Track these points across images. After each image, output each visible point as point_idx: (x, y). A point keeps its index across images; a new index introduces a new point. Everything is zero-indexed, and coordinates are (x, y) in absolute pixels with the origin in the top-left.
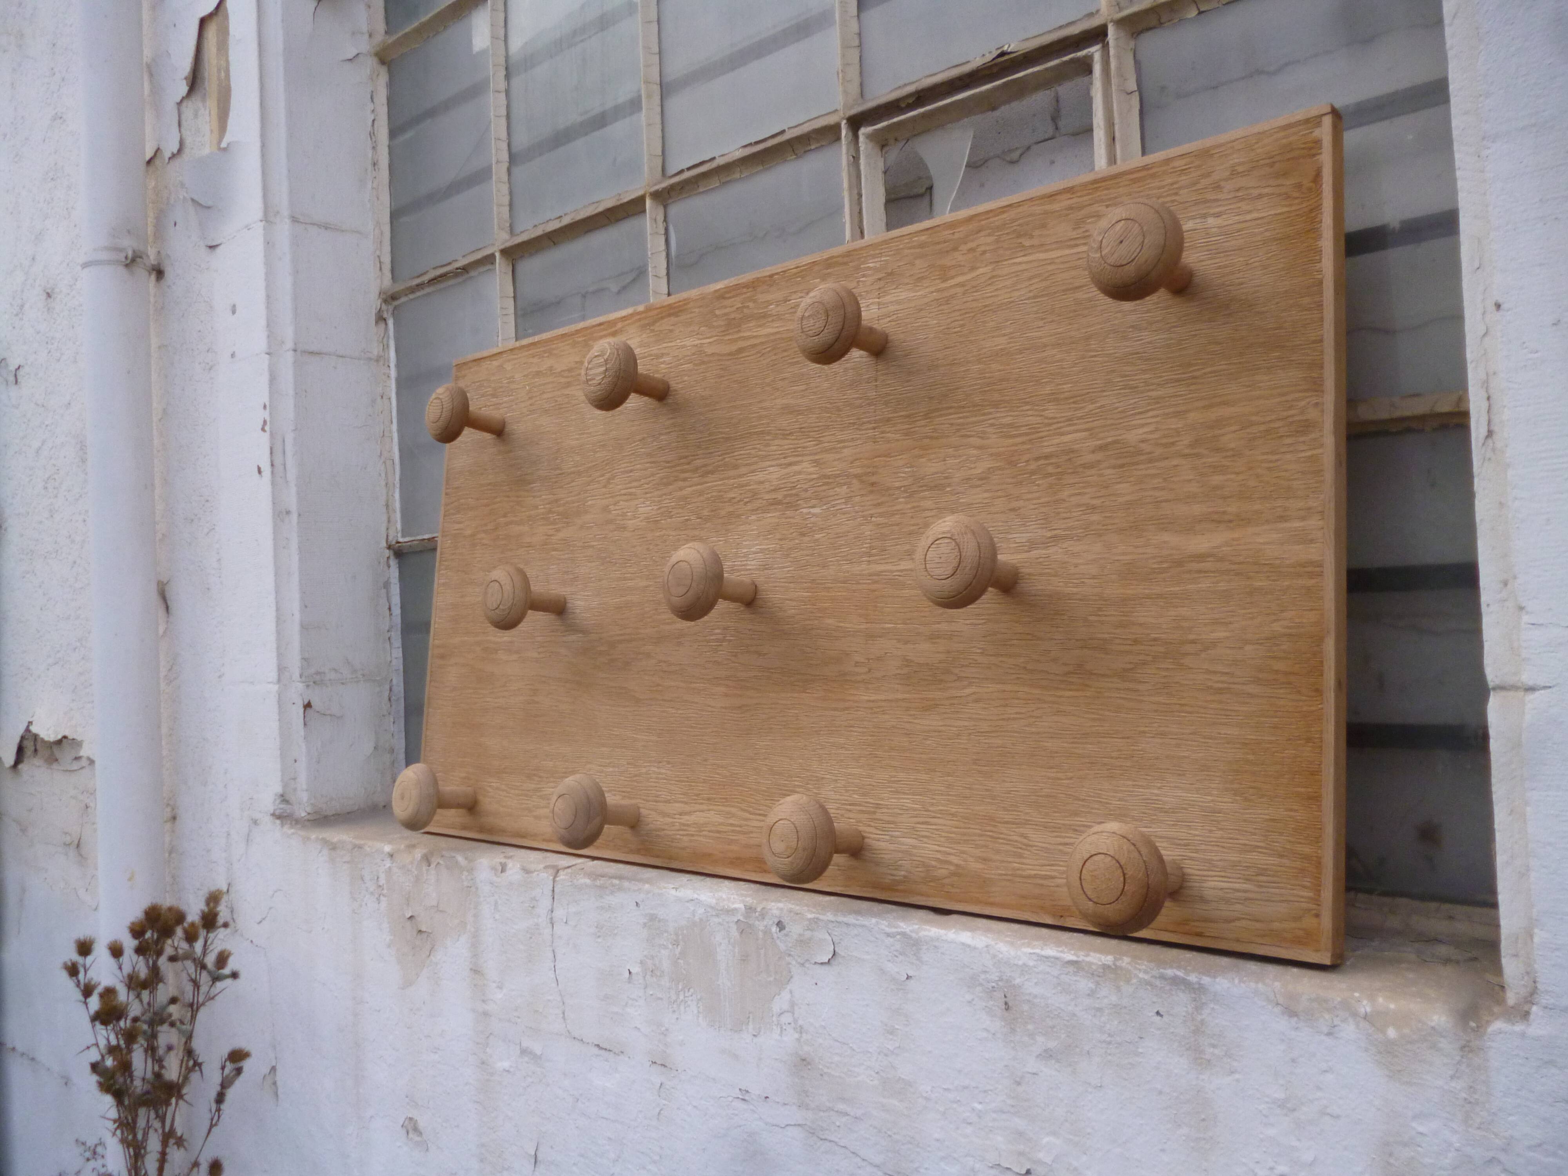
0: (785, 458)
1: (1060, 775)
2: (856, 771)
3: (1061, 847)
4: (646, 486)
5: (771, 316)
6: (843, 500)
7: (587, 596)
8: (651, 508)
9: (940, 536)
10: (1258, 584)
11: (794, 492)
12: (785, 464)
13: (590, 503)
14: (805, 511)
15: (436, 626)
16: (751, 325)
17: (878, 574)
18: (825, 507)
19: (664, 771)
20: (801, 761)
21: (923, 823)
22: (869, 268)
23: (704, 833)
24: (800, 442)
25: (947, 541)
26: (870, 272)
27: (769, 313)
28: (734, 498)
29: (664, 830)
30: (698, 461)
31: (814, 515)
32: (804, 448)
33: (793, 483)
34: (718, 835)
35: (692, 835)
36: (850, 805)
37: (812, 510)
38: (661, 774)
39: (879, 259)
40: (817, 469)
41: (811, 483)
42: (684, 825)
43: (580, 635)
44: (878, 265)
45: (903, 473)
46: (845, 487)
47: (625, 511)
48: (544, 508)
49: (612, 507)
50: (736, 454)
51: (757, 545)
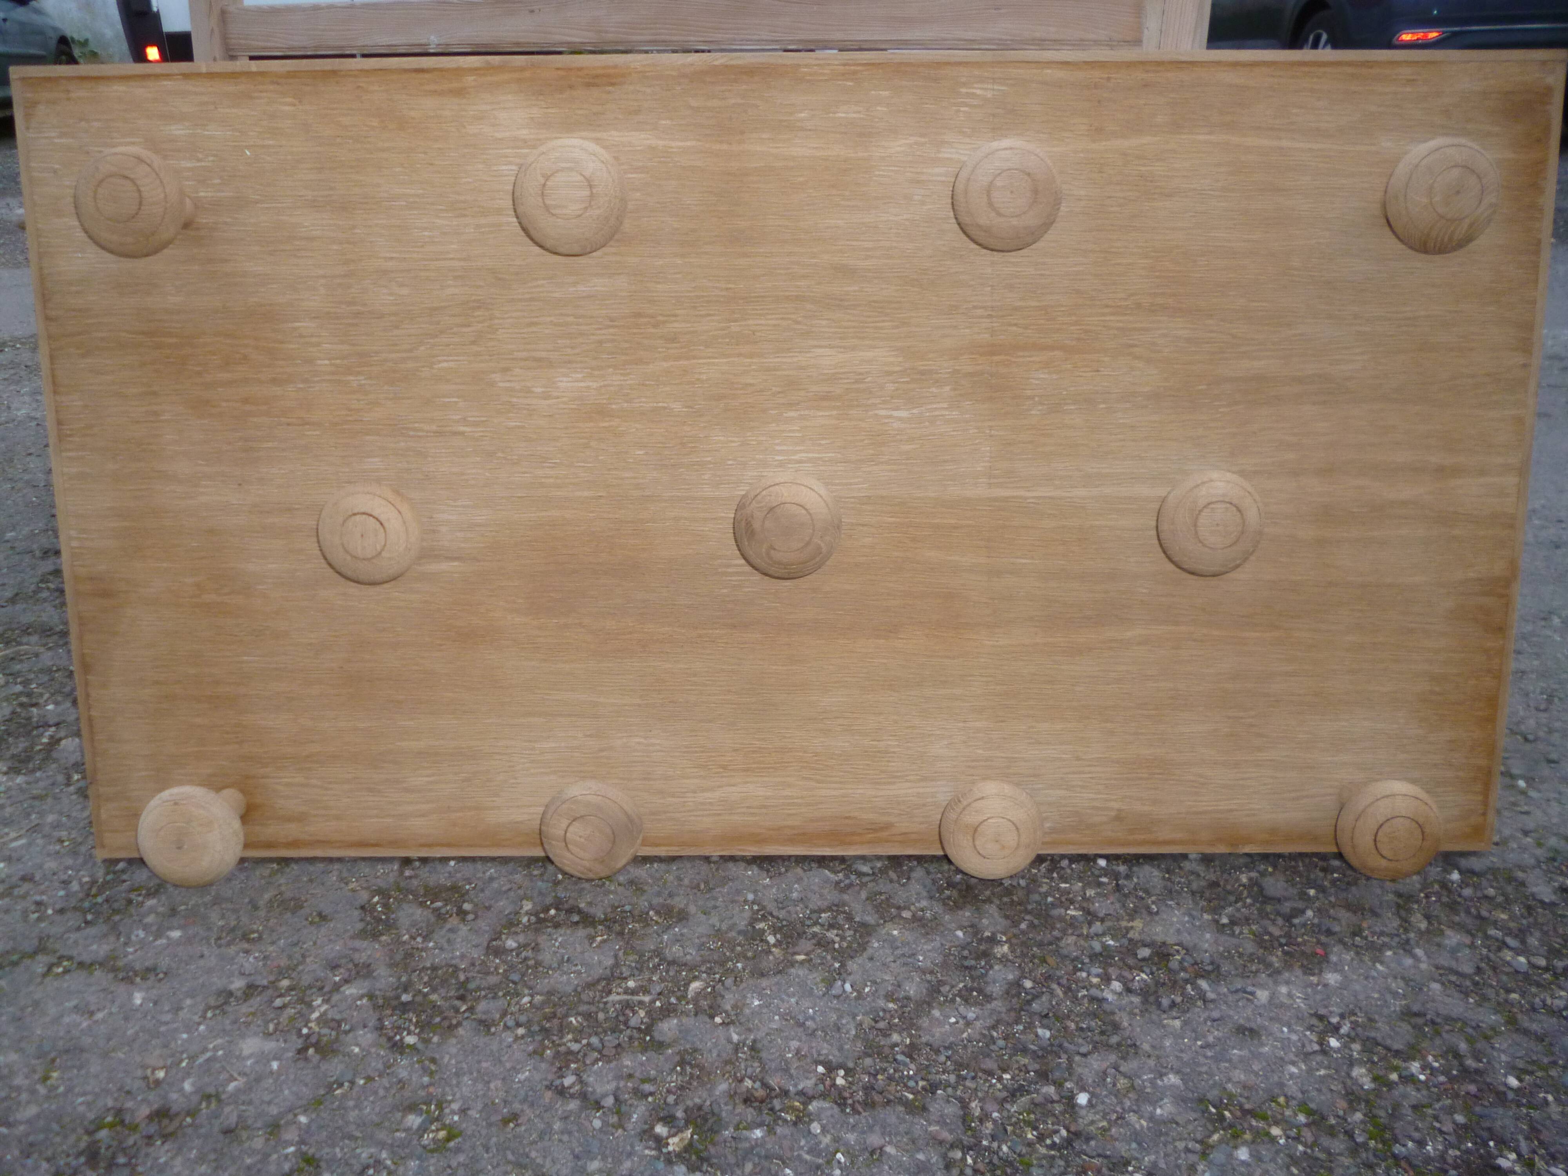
0: (841, 338)
1: (1241, 714)
2: (978, 724)
3: (1241, 782)
4: (569, 351)
5: (802, 129)
6: (945, 405)
7: (464, 506)
8: (582, 384)
9: (1214, 499)
10: (1456, 532)
11: (862, 386)
12: (844, 347)
13: (445, 365)
14: (883, 413)
15: (74, 544)
16: (764, 136)
17: (1006, 499)
18: (915, 411)
19: (658, 742)
20: (895, 717)
21: (1074, 773)
22: (973, 96)
23: (739, 811)
24: (869, 320)
25: (1224, 506)
26: (975, 102)
27: (799, 124)
28: (751, 385)
29: (665, 812)
30: (676, 325)
31: (900, 419)
32: (876, 328)
33: (861, 374)
34: (764, 811)
35: (719, 815)
36: (973, 761)
37: (896, 414)
38: (654, 745)
39: (990, 86)
40: (900, 359)
41: (891, 378)
42: (702, 804)
43: (456, 564)
44: (989, 95)
45: (1038, 379)
46: (947, 388)
47: (529, 384)
48: (331, 365)
49: (497, 377)
50: (751, 322)
51: (801, 451)
